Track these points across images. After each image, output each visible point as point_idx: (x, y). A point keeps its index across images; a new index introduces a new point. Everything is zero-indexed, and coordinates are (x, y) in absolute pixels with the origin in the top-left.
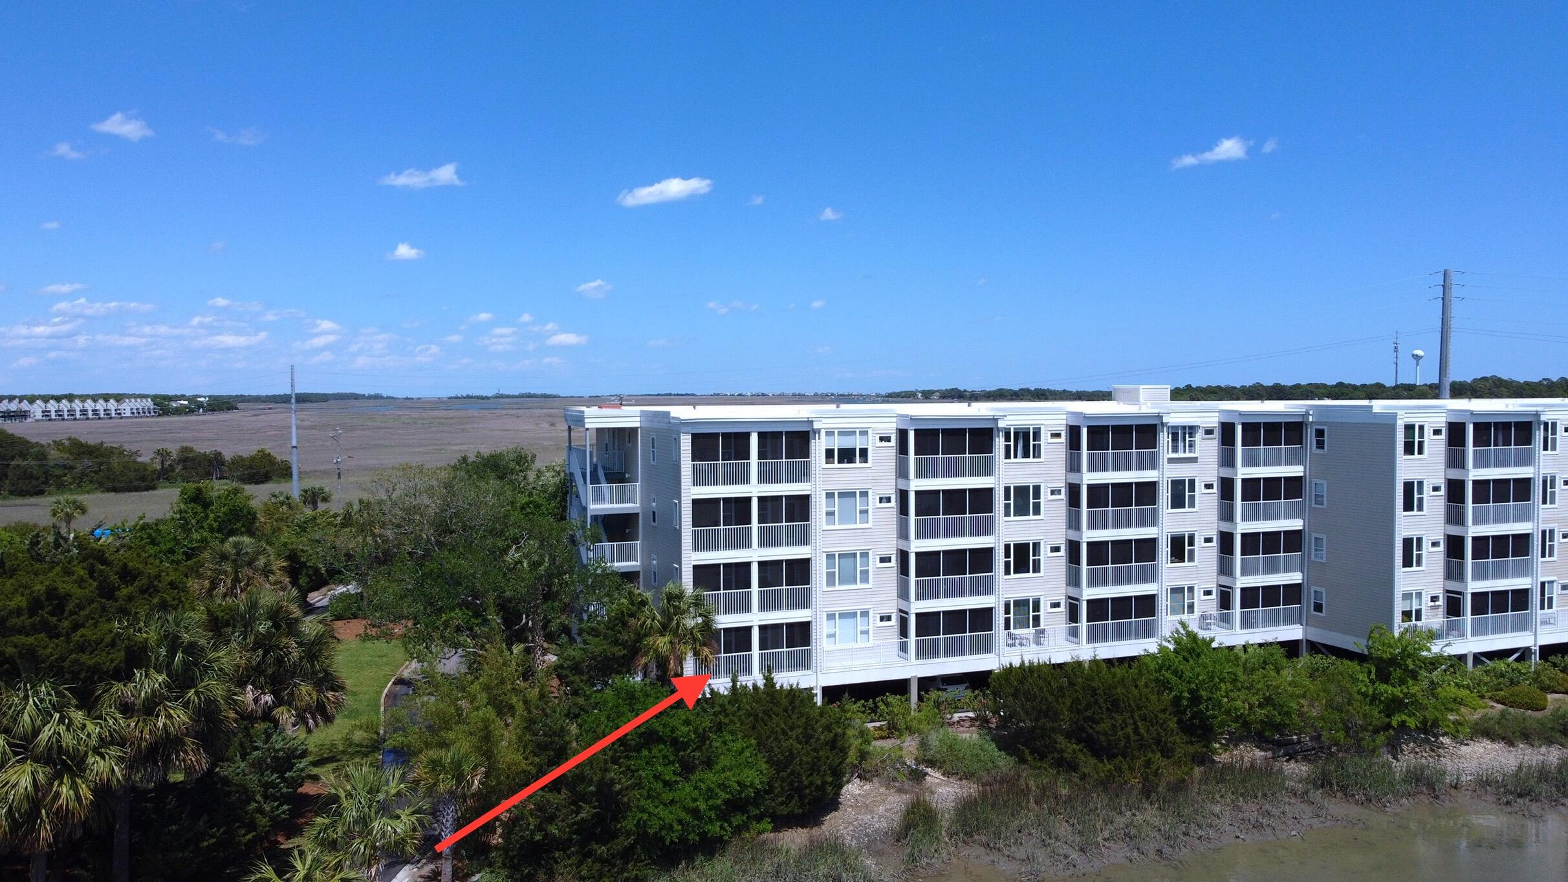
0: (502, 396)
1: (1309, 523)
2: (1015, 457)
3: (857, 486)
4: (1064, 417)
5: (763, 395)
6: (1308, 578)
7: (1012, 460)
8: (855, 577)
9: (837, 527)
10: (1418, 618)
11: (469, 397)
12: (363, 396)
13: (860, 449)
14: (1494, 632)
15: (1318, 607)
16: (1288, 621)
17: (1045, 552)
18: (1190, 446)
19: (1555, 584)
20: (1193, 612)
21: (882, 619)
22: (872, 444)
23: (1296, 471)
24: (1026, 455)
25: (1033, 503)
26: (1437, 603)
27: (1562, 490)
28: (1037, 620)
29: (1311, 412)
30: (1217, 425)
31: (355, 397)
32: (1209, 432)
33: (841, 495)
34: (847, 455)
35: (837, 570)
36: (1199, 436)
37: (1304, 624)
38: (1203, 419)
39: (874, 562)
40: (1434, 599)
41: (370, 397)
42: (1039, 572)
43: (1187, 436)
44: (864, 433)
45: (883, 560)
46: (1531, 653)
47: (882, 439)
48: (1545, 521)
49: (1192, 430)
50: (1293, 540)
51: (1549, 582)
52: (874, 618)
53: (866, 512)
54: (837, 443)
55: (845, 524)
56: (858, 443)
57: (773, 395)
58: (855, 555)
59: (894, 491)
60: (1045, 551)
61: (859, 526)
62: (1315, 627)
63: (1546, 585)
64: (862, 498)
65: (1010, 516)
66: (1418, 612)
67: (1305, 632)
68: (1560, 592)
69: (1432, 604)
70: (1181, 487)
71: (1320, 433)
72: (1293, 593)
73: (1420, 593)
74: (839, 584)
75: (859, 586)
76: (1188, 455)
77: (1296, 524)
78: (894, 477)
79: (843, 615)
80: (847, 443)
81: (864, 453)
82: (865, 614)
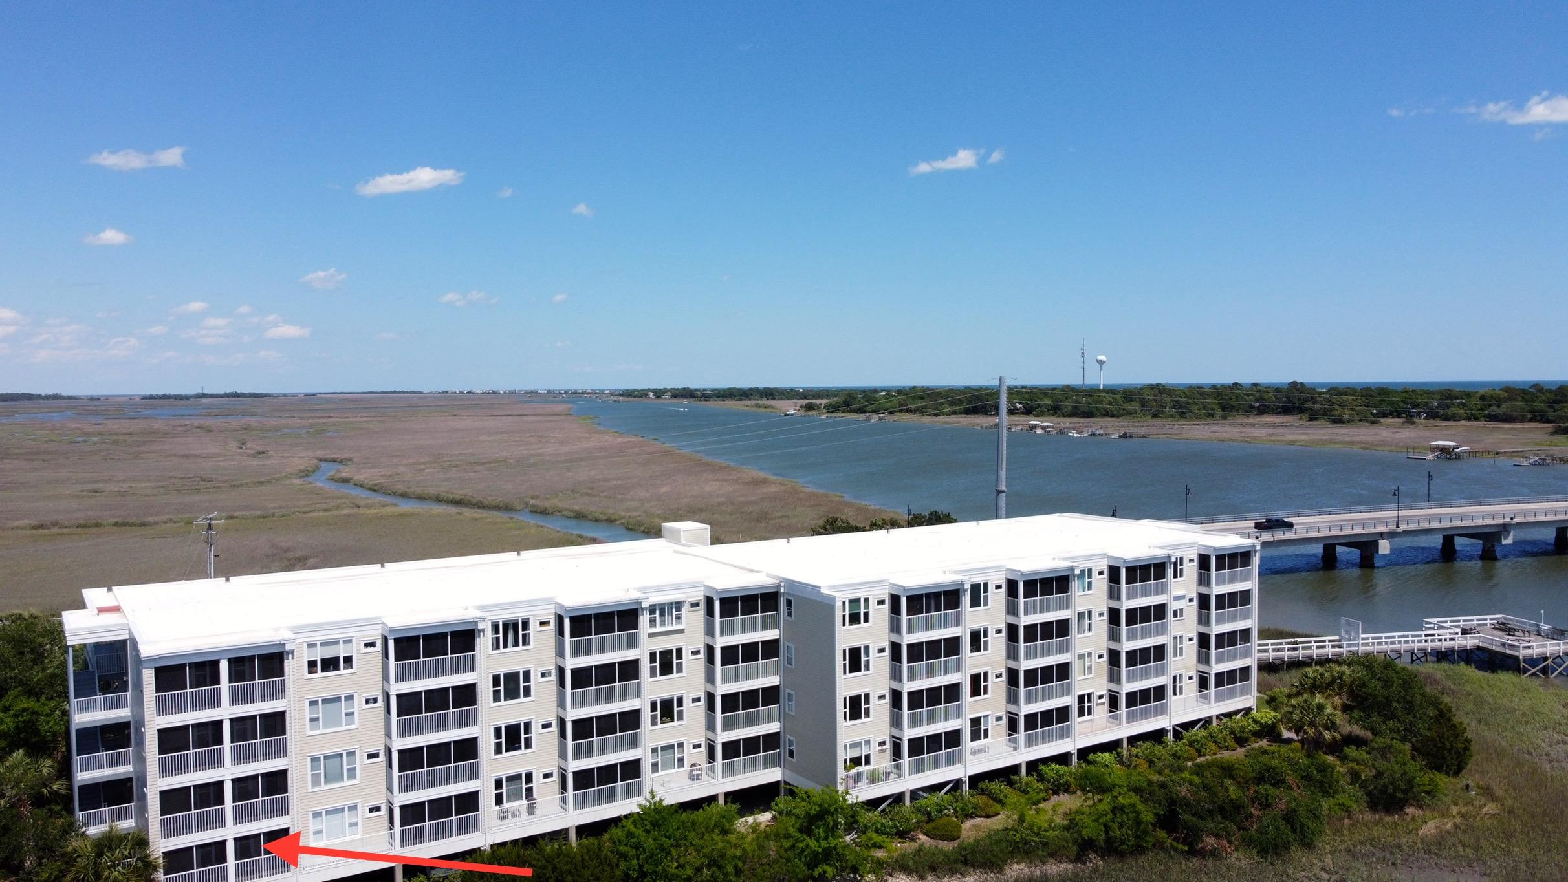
0: (204, 396)
1: (784, 679)
2: (505, 646)
3: (342, 692)
4: (553, 606)
5: (494, 392)
6: (784, 726)
7: (502, 650)
8: (342, 775)
9: (321, 731)
10: (868, 762)
11: (165, 397)
12: (39, 397)
13: (344, 657)
14: (929, 769)
15: (791, 754)
16: (768, 764)
17: (536, 731)
18: (677, 618)
19: (990, 717)
20: (683, 766)
21: (371, 810)
22: (356, 650)
23: (772, 634)
24: (516, 644)
25: (524, 686)
26: (884, 747)
27: (994, 638)
28: (529, 791)
29: (783, 584)
30: (702, 598)
31: (29, 397)
32: (695, 605)
33: (325, 701)
34: (330, 664)
35: (322, 771)
36: (685, 610)
37: (782, 766)
38: (688, 594)
39: (361, 760)
40: (882, 743)
41: (47, 397)
42: (531, 747)
43: (674, 610)
44: (348, 641)
45: (371, 756)
46: (963, 783)
47: (367, 645)
48: (971, 667)
49: (678, 605)
50: (771, 695)
51: (984, 717)
52: (363, 812)
53: (352, 714)
54: (319, 655)
55: (332, 727)
56: (341, 652)
57: (505, 393)
58: (341, 755)
59: (380, 692)
60: (536, 729)
61: (345, 728)
62: (790, 770)
63: (982, 719)
64: (347, 702)
65: (500, 701)
66: (868, 758)
67: (783, 774)
68: (995, 723)
69: (880, 748)
70: (669, 657)
71: (789, 603)
72: (772, 741)
73: (869, 741)
74: (326, 783)
75: (347, 782)
76: (676, 627)
77: (773, 681)
78: (381, 679)
79: (328, 812)
80: (330, 653)
81: (348, 660)
82: (353, 808)
